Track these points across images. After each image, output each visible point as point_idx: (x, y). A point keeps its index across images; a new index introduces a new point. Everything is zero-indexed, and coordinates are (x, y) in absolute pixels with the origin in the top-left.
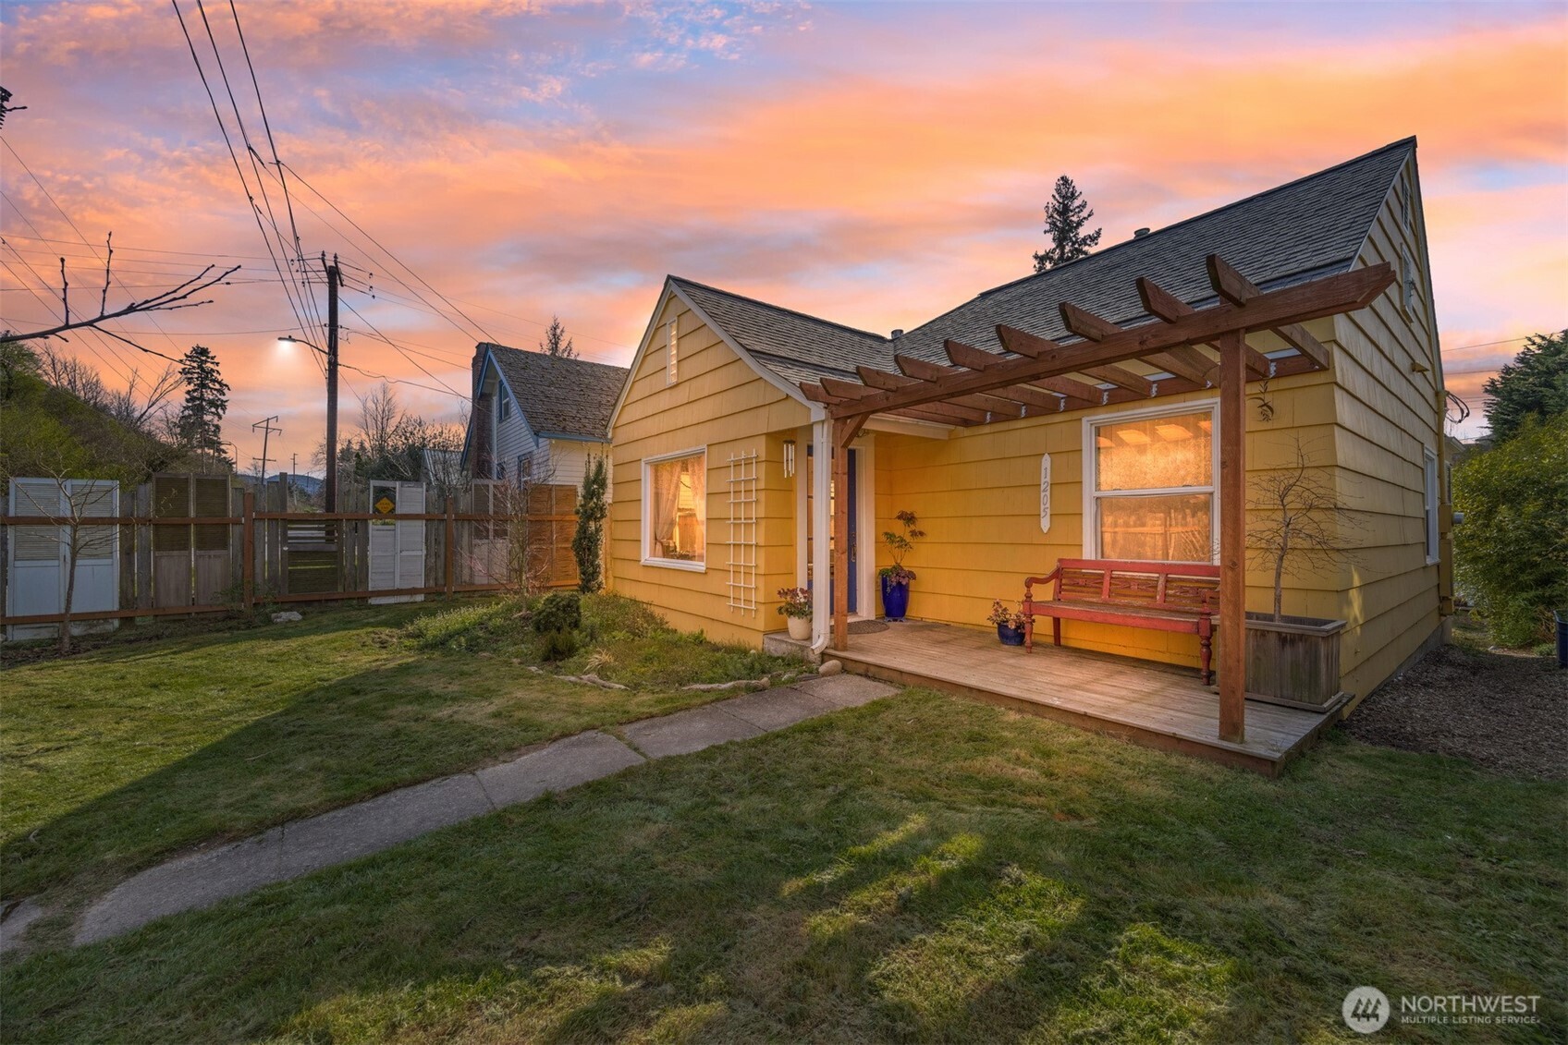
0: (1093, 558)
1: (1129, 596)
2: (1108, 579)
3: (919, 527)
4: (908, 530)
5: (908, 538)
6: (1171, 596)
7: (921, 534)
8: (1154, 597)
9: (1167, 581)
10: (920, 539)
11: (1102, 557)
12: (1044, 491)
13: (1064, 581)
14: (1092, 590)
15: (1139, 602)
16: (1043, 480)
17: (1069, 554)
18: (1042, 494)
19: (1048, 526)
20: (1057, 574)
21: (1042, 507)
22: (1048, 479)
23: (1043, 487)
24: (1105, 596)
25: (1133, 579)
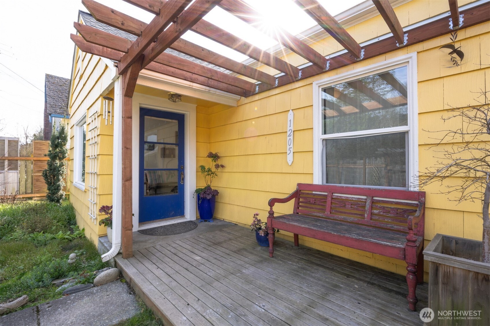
0: (320, 183)
1: (345, 213)
2: (330, 199)
3: (219, 162)
4: (215, 164)
5: (214, 169)
6: (376, 214)
7: (222, 166)
8: (363, 215)
9: (373, 202)
10: (220, 169)
11: (327, 182)
12: (289, 136)
13: (301, 200)
14: (319, 207)
15: (351, 218)
16: (289, 128)
17: (305, 180)
18: (288, 138)
19: (292, 160)
20: (296, 195)
21: (288, 147)
22: (292, 128)
23: (288, 133)
24: (327, 213)
25: (347, 199)
